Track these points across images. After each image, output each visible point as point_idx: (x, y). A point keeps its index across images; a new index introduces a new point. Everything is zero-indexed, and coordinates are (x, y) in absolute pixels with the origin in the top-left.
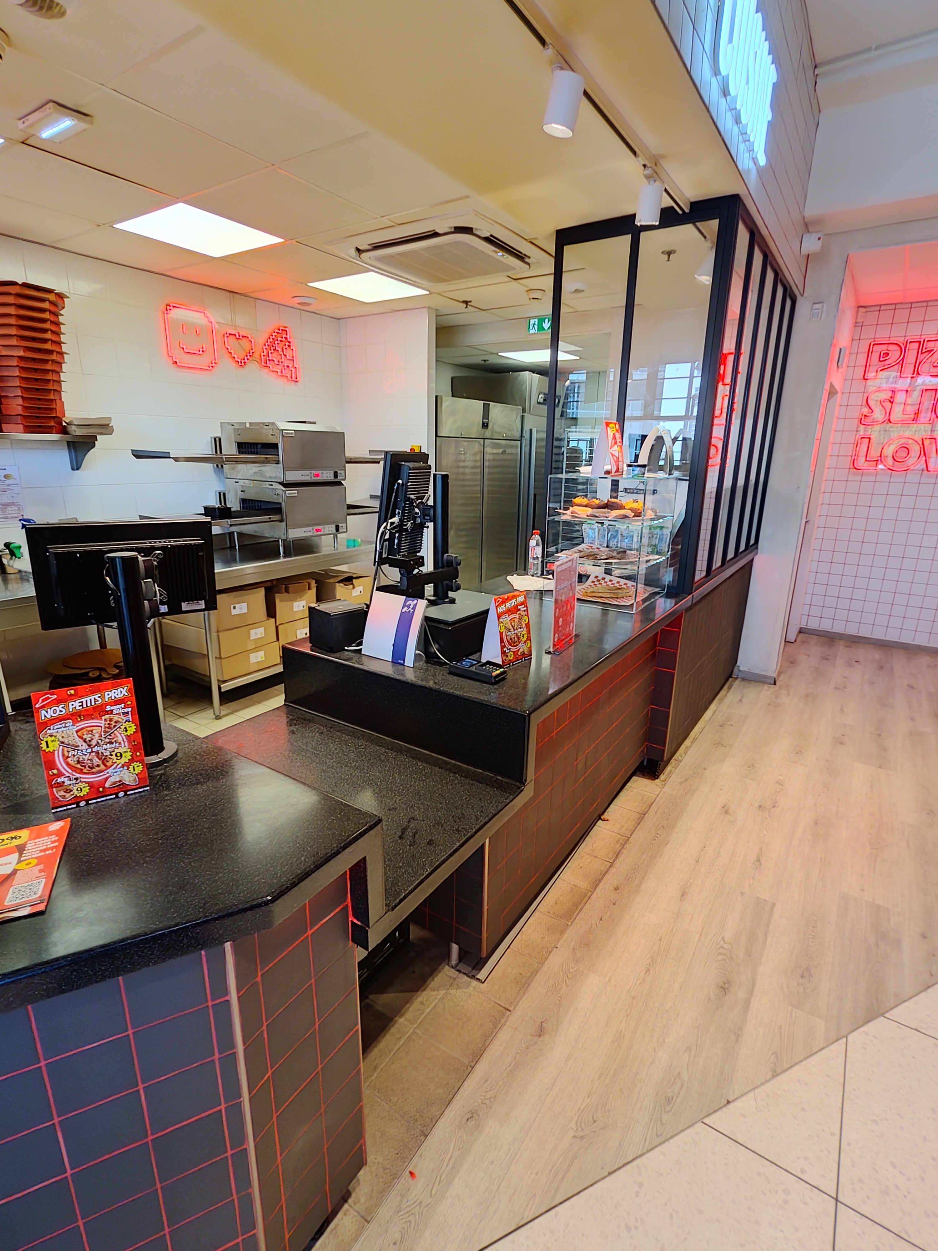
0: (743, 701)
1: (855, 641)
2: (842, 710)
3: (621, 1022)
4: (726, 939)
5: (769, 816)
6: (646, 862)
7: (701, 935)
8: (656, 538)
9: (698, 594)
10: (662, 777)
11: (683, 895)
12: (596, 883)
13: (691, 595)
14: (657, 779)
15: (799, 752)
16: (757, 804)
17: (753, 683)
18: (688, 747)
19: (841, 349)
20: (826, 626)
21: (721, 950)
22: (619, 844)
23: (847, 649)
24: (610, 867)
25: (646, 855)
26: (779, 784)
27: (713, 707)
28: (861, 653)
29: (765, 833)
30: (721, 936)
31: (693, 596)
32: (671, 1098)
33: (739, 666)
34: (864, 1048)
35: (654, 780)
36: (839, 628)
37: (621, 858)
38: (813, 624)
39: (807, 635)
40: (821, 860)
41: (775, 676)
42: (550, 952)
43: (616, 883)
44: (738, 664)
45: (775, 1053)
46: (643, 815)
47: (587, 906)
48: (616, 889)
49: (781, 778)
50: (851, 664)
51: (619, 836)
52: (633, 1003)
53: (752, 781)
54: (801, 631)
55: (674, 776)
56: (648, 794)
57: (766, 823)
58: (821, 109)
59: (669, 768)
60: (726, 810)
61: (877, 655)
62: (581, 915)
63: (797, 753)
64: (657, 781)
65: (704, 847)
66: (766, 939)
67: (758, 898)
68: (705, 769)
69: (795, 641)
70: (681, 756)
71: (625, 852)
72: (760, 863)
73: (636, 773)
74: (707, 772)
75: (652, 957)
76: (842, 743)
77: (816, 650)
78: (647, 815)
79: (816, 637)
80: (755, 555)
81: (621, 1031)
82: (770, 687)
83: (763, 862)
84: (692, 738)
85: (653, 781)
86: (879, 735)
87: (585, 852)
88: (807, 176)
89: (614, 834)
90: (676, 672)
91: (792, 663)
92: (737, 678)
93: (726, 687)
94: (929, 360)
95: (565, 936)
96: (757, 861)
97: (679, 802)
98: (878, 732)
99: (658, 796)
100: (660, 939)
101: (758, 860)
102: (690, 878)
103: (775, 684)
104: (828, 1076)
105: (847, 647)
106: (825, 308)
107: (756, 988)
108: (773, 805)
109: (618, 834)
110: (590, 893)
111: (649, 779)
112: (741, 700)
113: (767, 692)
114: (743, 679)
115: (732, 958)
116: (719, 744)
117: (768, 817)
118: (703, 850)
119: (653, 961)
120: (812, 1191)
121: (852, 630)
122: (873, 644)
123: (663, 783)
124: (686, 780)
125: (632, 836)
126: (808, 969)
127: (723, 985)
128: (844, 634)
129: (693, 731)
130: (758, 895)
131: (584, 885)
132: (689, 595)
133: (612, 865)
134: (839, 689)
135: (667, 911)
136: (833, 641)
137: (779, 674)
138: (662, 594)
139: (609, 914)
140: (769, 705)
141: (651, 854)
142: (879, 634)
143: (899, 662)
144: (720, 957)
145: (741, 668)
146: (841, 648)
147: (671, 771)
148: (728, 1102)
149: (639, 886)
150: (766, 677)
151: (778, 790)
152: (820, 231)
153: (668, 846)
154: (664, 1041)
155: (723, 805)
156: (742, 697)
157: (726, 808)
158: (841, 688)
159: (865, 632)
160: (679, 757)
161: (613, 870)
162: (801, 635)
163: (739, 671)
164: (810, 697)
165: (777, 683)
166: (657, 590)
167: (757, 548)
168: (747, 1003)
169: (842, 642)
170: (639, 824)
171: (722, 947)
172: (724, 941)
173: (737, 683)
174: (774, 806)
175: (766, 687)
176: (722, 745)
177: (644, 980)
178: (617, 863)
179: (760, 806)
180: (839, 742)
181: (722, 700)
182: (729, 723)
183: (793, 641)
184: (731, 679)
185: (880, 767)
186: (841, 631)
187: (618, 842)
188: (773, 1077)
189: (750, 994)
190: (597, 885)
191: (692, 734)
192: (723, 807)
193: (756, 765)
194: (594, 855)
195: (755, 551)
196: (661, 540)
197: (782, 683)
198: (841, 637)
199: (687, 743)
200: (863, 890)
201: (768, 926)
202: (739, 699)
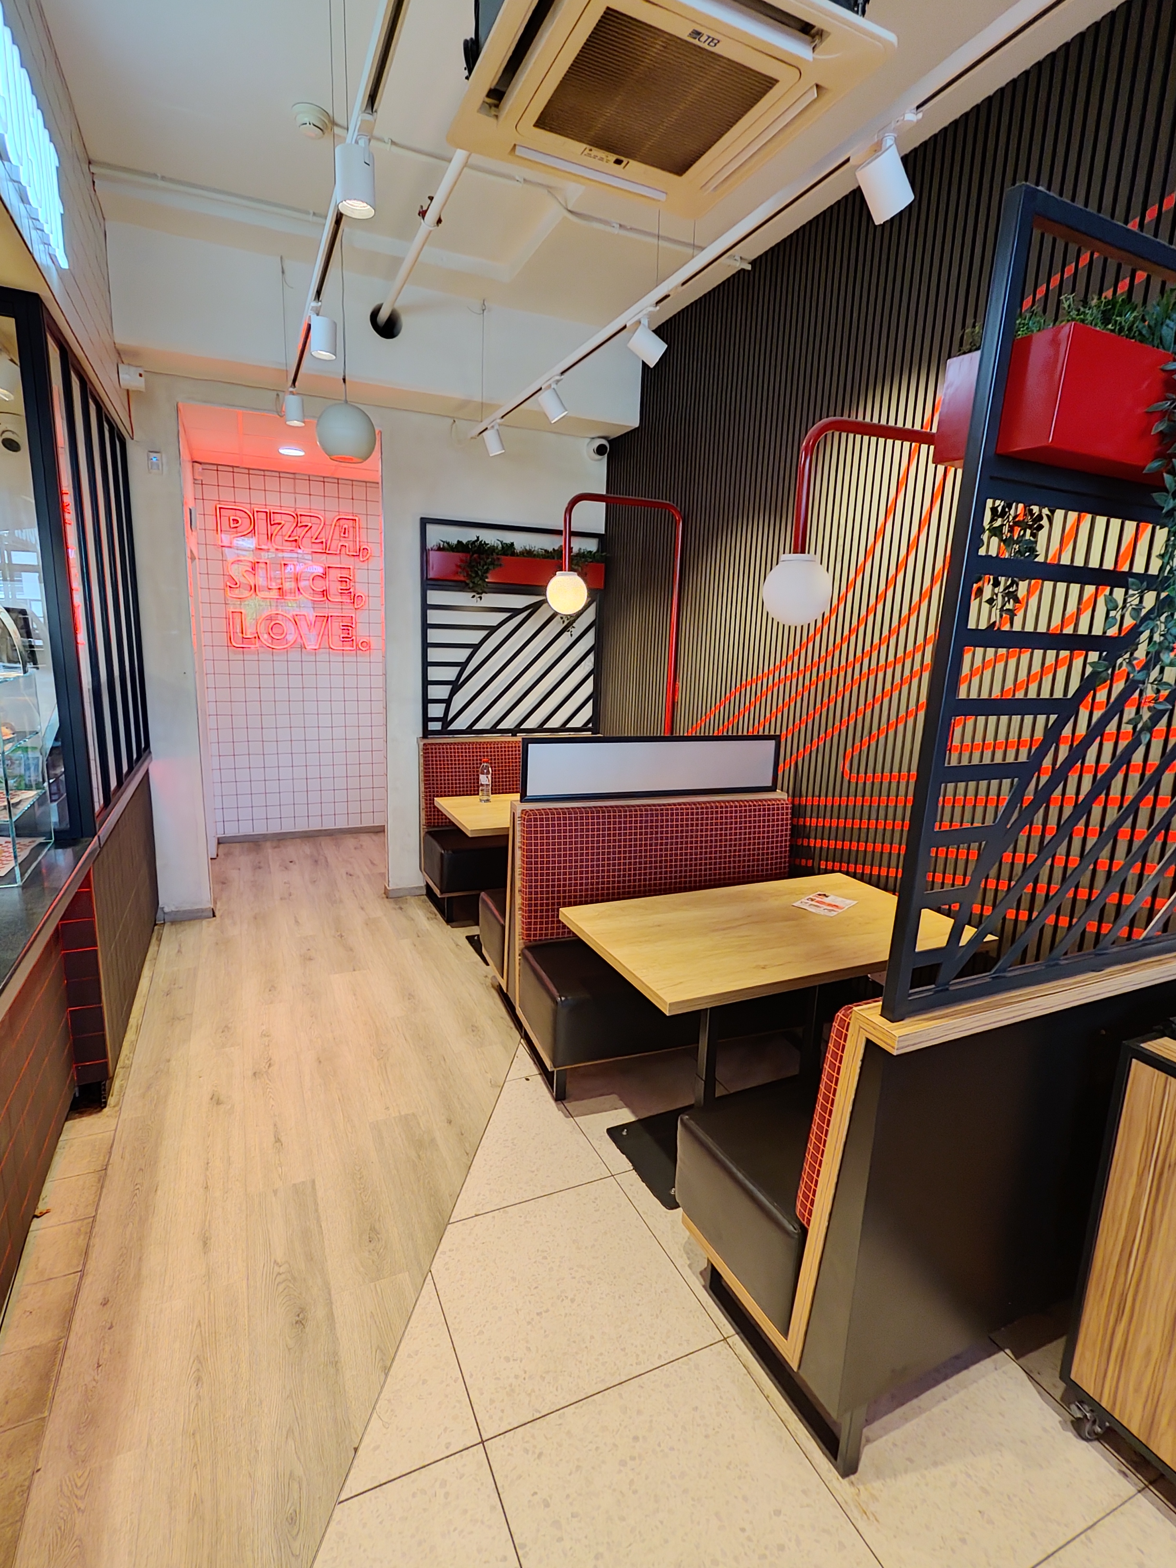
0: (183, 950)
1: (281, 839)
2: (297, 922)
3: (190, 1484)
4: (279, 1260)
5: (270, 1081)
6: (135, 1236)
7: (248, 1279)
8: (20, 764)
9: (104, 831)
10: (111, 1101)
11: (205, 1244)
12: (68, 1318)
13: (96, 837)
14: (105, 1107)
15: (272, 989)
16: (250, 1073)
17: (186, 923)
18: (132, 1042)
19: (190, 510)
20: (246, 829)
21: (280, 1279)
22: (82, 1237)
23: (276, 850)
24: (81, 1278)
25: (131, 1225)
26: (265, 1035)
27: (146, 973)
28: (291, 850)
29: (273, 1103)
30: (273, 1261)
31: (99, 837)
32: (294, 1515)
33: (163, 908)
34: (446, 1269)
35: (100, 1111)
36: (260, 829)
37: (94, 1254)
38: (231, 831)
39: (228, 845)
40: (339, 1099)
41: (212, 906)
42: (29, 1488)
43: (100, 1296)
44: (160, 906)
45: (378, 1347)
46: (103, 1173)
47: (66, 1364)
48: (105, 1304)
49: (264, 1027)
50: (286, 866)
51: (78, 1224)
52: (196, 1443)
53: (232, 1048)
54: (220, 842)
55: (129, 1092)
56: (100, 1136)
57: (268, 1090)
58: (105, 216)
59: (117, 1084)
60: (216, 1100)
61: (307, 849)
62: (62, 1385)
63: (270, 990)
64: (105, 1110)
65: (208, 1163)
66: (321, 1227)
67: (294, 1185)
68: (169, 1061)
69: (217, 856)
70: (128, 1059)
71: (96, 1241)
72: (281, 1142)
73: (69, 1117)
74: (173, 1063)
75: (197, 1356)
76: (310, 959)
77: (243, 860)
78: (110, 1167)
79: (237, 845)
80: (149, 764)
81: (195, 1495)
82: (209, 922)
83: (283, 1139)
84: (134, 1029)
85: (99, 1114)
86: (342, 936)
87: (27, 1285)
88: (108, 293)
89: (69, 1225)
90: (99, 948)
91: (223, 883)
92: (164, 923)
93: (154, 940)
94: (280, 533)
95: (46, 1443)
96: (276, 1142)
97: (150, 1123)
98: (339, 933)
99: (116, 1130)
100: (199, 1325)
101: (278, 1140)
102: (206, 1215)
103: (214, 916)
104: (430, 1325)
105: (275, 847)
106: (164, 460)
107: (333, 1292)
108: (268, 1064)
109: (74, 1221)
110: (63, 1340)
111: (91, 1114)
112: (179, 951)
113: (207, 928)
114: (173, 923)
115: (294, 1279)
116: (174, 1019)
117: (268, 1082)
118: (207, 1169)
119: (200, 1362)
120: (462, 1457)
121: (274, 828)
122: (300, 838)
123: (117, 1108)
124: (149, 1088)
125: (99, 1211)
126: (373, 1229)
127: (297, 1319)
128: (267, 834)
129: (132, 1016)
130: (293, 1182)
131: (45, 1336)
132: (94, 838)
133: (82, 1273)
134: (285, 899)
135: (191, 1281)
136: (259, 845)
137: (215, 903)
138: (49, 846)
139: (107, 1348)
140: (217, 944)
141: (137, 1218)
142: (302, 826)
143: (328, 849)
144: (281, 1288)
145: (166, 910)
146: (270, 851)
147: (121, 1086)
148: (356, 1450)
149: (138, 1275)
150: (202, 910)
151: (267, 1044)
152: (140, 367)
153: (159, 1192)
154: (257, 1451)
155: (211, 1097)
156: (180, 946)
157: (215, 1098)
158: (287, 897)
159: (288, 827)
160: (127, 1062)
161: (87, 1280)
162: (221, 846)
163: (164, 913)
164: (259, 919)
165: (217, 913)
166: (42, 840)
167: (150, 752)
168: (331, 1317)
169: (268, 844)
170: (102, 1187)
171: (279, 1274)
172: (278, 1264)
173: (167, 931)
174: (270, 1066)
175: (205, 923)
176: (179, 1019)
177: (199, 1397)
178: (91, 1265)
179: (255, 1074)
180: (307, 959)
181: (155, 959)
182: (176, 986)
183: (215, 857)
184: (156, 927)
185: (354, 970)
186: (263, 831)
187: (78, 1234)
188: (386, 1375)
189: (330, 1303)
190: (70, 1322)
191: (133, 1021)
192: (212, 1099)
193: (230, 1025)
194: (46, 1278)
195: (149, 758)
196: (27, 768)
197: (221, 912)
198: (265, 838)
199: (130, 1036)
200: (387, 1108)
201: (317, 1210)
202: (177, 950)
